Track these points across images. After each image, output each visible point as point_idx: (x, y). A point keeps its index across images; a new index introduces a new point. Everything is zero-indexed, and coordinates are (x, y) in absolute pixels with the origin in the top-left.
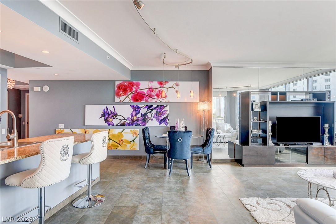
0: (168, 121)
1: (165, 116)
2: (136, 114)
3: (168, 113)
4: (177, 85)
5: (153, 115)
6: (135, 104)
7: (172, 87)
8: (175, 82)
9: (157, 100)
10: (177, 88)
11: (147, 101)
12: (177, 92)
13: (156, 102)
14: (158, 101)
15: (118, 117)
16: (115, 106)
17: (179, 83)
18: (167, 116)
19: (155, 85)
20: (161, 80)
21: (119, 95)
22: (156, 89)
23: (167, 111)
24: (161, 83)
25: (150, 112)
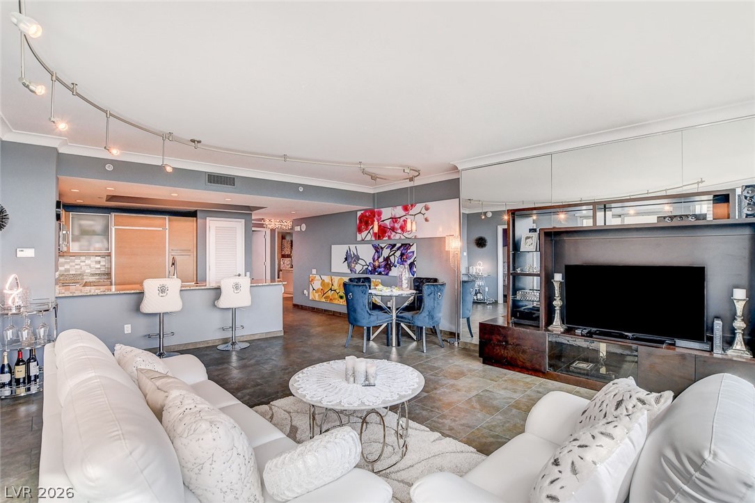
0: (415, 270)
1: (412, 260)
2: (379, 257)
3: (415, 255)
4: (427, 209)
5: (397, 259)
6: (377, 243)
7: (420, 213)
8: (424, 204)
9: (401, 236)
10: (428, 214)
11: (389, 237)
12: (426, 220)
13: (400, 239)
14: (403, 237)
15: (360, 261)
16: (358, 246)
17: (430, 204)
18: (414, 261)
19: (399, 211)
20: (405, 204)
21: (360, 231)
22: (400, 218)
23: (413, 252)
24: (406, 209)
25: (393, 254)
